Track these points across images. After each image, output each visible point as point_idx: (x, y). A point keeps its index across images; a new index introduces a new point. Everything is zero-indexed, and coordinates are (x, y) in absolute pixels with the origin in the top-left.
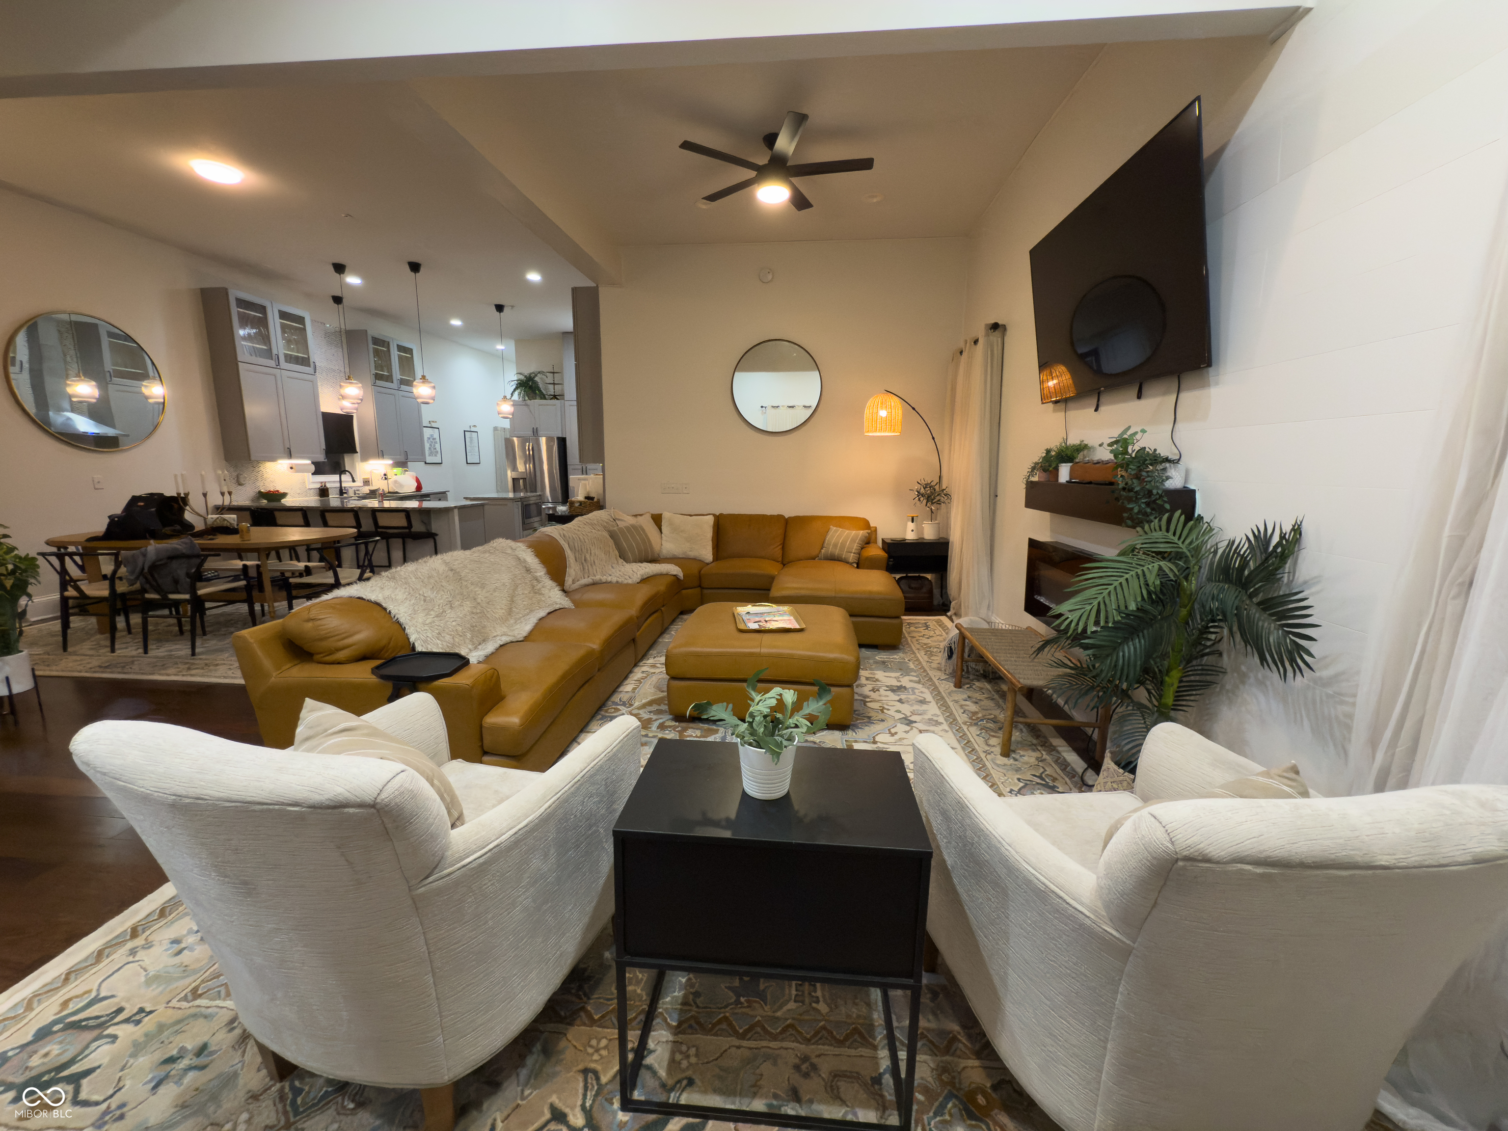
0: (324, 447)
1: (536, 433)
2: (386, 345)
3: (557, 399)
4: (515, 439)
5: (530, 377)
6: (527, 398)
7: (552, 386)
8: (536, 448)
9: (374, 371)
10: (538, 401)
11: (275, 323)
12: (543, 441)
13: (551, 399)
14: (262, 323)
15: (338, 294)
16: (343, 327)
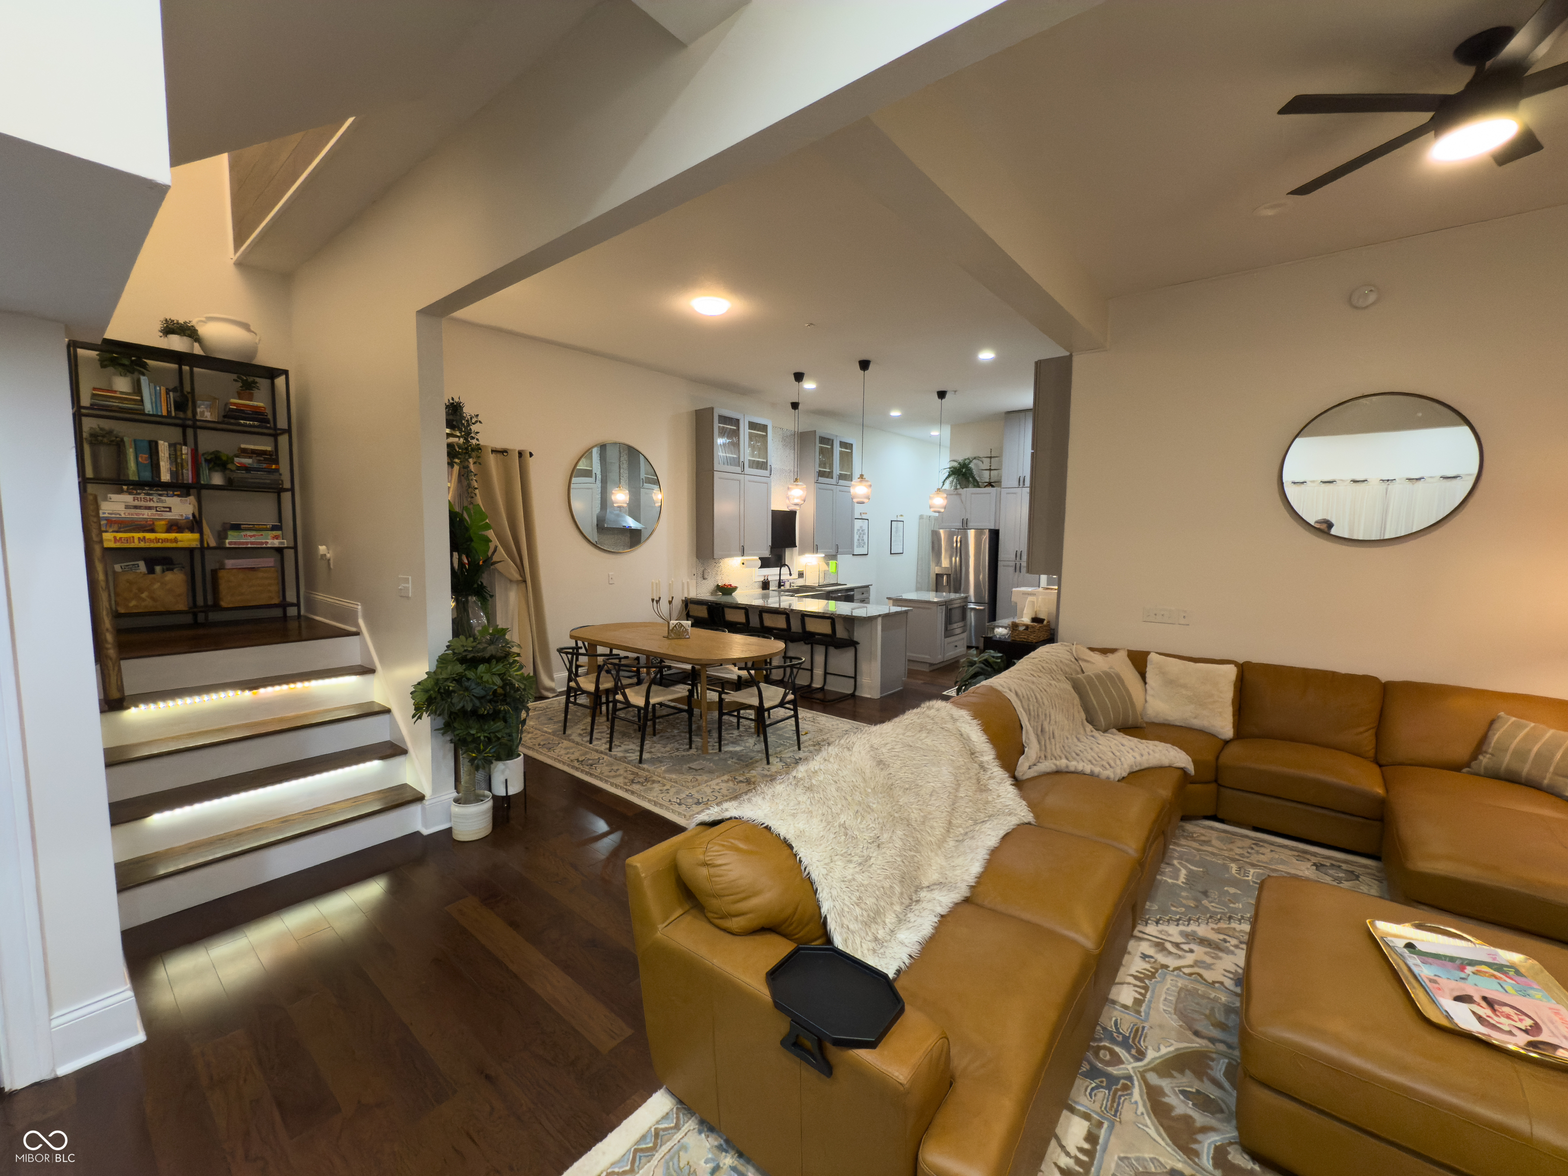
0: (770, 544)
1: (965, 525)
2: (831, 442)
3: (993, 486)
4: (942, 531)
5: (965, 464)
6: (958, 487)
7: (988, 472)
8: (964, 541)
9: (818, 469)
10: (971, 490)
11: (745, 431)
12: (971, 534)
13: (985, 487)
14: (735, 433)
15: (795, 400)
16: (796, 430)
